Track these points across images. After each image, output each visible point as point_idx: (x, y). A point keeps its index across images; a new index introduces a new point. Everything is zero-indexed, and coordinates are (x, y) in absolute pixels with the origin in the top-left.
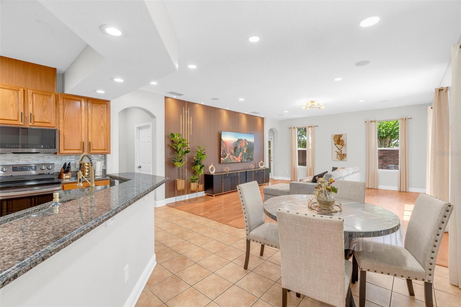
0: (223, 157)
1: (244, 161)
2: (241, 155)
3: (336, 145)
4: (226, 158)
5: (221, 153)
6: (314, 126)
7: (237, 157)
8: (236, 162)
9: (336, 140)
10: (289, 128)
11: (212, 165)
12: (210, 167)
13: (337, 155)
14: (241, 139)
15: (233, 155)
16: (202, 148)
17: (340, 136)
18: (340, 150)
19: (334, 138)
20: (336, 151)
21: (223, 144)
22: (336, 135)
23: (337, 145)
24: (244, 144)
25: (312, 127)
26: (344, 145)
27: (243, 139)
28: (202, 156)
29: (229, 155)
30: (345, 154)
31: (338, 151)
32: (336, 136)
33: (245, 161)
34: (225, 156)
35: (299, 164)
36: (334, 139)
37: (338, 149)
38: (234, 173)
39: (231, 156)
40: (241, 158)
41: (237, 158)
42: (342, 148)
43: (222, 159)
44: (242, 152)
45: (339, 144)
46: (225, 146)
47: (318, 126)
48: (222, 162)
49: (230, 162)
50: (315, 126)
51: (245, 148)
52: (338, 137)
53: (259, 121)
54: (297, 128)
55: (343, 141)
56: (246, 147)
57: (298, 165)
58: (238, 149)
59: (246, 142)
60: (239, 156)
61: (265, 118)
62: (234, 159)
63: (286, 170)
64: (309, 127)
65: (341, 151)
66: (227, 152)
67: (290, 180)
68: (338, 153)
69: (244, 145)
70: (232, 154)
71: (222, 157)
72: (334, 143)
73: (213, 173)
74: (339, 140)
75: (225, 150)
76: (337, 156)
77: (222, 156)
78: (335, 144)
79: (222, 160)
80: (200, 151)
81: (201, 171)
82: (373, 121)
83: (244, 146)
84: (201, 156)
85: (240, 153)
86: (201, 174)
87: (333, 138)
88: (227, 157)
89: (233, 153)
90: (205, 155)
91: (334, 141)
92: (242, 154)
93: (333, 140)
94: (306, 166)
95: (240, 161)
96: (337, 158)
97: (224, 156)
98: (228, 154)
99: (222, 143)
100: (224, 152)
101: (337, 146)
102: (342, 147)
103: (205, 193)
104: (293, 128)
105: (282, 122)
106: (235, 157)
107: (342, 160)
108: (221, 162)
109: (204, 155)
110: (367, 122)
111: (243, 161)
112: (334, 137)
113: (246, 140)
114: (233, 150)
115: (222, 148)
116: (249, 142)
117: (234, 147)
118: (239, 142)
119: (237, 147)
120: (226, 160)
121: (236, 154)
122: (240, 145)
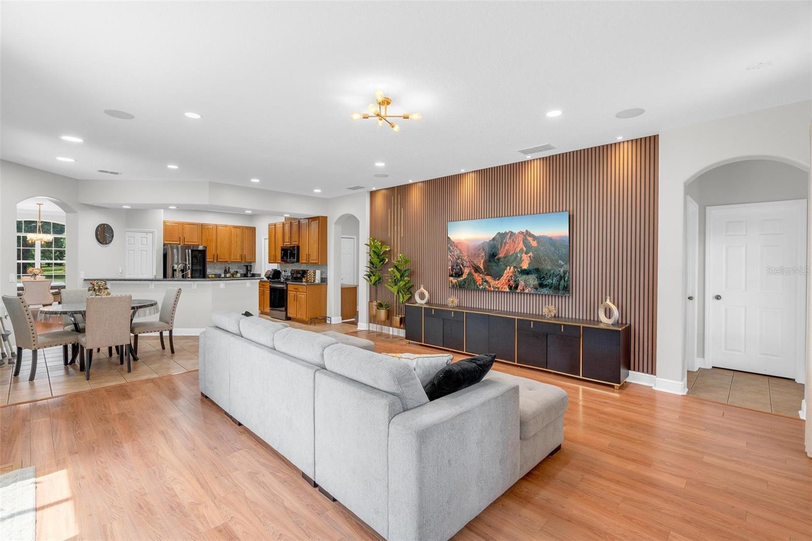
0: (454, 275)
1: (523, 290)
2: (511, 274)
4: (461, 278)
5: (450, 268)
7: (497, 276)
8: (492, 289)
14: (506, 234)
15: (482, 273)
21: (451, 247)
24: (521, 245)
29: (470, 274)
33: (526, 291)
34: (458, 275)
39: (476, 274)
40: (512, 282)
41: (497, 282)
43: (451, 279)
44: (514, 267)
46: (459, 252)
48: (453, 286)
49: (473, 287)
51: (524, 256)
56: (531, 254)
58: (496, 257)
59: (530, 239)
60: (502, 275)
62: (486, 281)
66: (464, 265)
69: (519, 249)
71: (452, 276)
73: (422, 302)
75: (458, 261)
77: (450, 272)
79: (452, 282)
83: (522, 249)
88: (464, 276)
89: (482, 266)
92: (513, 272)
95: (508, 290)
97: (456, 274)
98: (467, 271)
99: (449, 245)
100: (457, 266)
106: (488, 278)
108: (451, 286)
111: (518, 291)
113: (528, 233)
114: (482, 261)
115: (449, 256)
116: (542, 237)
117: (483, 254)
118: (502, 241)
119: (495, 254)
120: (462, 283)
121: (492, 271)
122: (505, 247)
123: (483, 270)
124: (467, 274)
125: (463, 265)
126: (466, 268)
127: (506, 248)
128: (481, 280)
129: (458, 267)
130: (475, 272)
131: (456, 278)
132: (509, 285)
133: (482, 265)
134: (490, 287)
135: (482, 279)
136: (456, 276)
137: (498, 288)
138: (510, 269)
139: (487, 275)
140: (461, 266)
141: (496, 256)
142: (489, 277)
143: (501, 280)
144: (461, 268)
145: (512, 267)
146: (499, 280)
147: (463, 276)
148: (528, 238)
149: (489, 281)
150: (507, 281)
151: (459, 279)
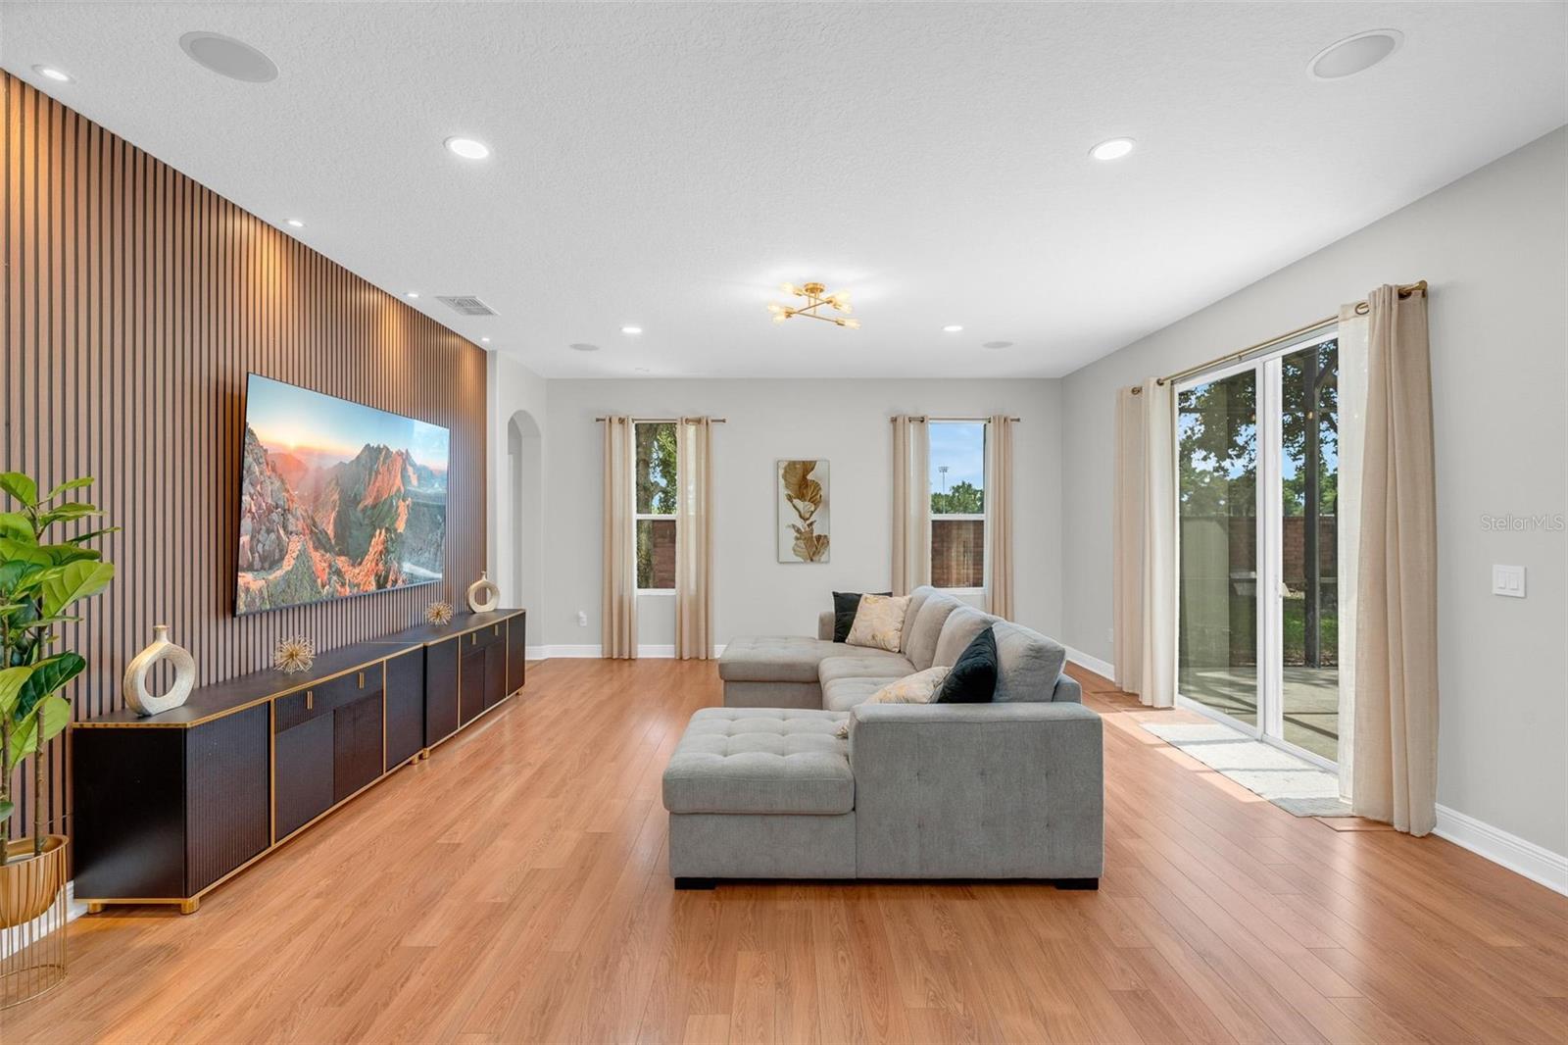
0: (257, 564)
1: (396, 581)
2: (380, 548)
3: (792, 502)
4: (279, 573)
5: (244, 539)
6: (709, 422)
7: (357, 559)
8: (347, 591)
9: (794, 480)
10: (598, 420)
11: (163, 644)
12: (144, 660)
13: (797, 539)
14: (380, 450)
15: (330, 549)
16: (47, 500)
17: (808, 466)
18: (808, 522)
19: (786, 472)
20: (794, 526)
21: (256, 469)
22: (794, 463)
23: (796, 502)
24: (399, 481)
25: (698, 421)
26: (820, 502)
27: (393, 449)
28: (51, 575)
29: (303, 554)
30: (826, 536)
31: (800, 523)
32: (792, 465)
33: (399, 583)
34: (270, 561)
35: (644, 582)
36: (785, 477)
37: (801, 516)
38: (356, 674)
39: (316, 556)
40: (380, 567)
41: (357, 571)
42: (812, 512)
43: (245, 579)
44: (387, 530)
45: (802, 497)
46: (277, 484)
47: (724, 421)
48: (250, 604)
49: (306, 596)
50: (713, 421)
51: (401, 503)
52: (800, 472)
53: (468, 363)
54: (633, 420)
55: (817, 487)
56: (408, 501)
57: (639, 587)
58: (360, 507)
59: (410, 470)
60: (366, 553)
61: (494, 353)
62: (339, 573)
63: (581, 614)
64: (687, 421)
65: (811, 524)
66: (291, 528)
67: (599, 656)
68: (798, 531)
69: (395, 489)
70: (321, 542)
71: (250, 568)
72: (783, 492)
73: (169, 705)
74: (803, 482)
75: (274, 516)
76: (796, 544)
77: (245, 555)
78: (790, 499)
79: (247, 590)
80: (25, 526)
81: (38, 717)
82: (915, 419)
83: (399, 490)
84: (42, 567)
85: (372, 536)
86: (30, 747)
87: (781, 472)
88: (288, 564)
89: (331, 532)
90: (92, 556)
91: (787, 487)
92: (385, 542)
93: (782, 482)
94: (674, 587)
95: (373, 588)
96: (794, 550)
97: (263, 559)
98: (295, 546)
99: (249, 460)
100: (268, 531)
101: (794, 507)
102: (813, 509)
103: (78, 894)
104: (615, 420)
105: (559, 388)
106: (342, 562)
107: (812, 560)
108: (241, 608)
109: (82, 563)
110: (900, 421)
111: (389, 586)
112: (785, 468)
113: (406, 458)
114: (334, 515)
115: (246, 498)
116: (425, 468)
117: (336, 497)
118: (372, 466)
119: (358, 497)
120: (279, 589)
121: (350, 540)
122: (375, 482)
123: (333, 542)
124: (295, 555)
125: (285, 528)
126: (294, 538)
127: (377, 484)
128: (327, 570)
129: (273, 536)
130: (316, 549)
131: (263, 574)
132: (376, 575)
133: (331, 527)
134: (343, 585)
135: (330, 566)
136: (263, 568)
137: (358, 585)
138: (380, 533)
139: (341, 553)
140: (282, 532)
141: (358, 504)
142: (343, 558)
143: (364, 563)
144: (279, 537)
145: (383, 531)
146: (360, 564)
147: (285, 562)
148: (408, 466)
149: (343, 570)
150: (374, 564)
151: (271, 577)
